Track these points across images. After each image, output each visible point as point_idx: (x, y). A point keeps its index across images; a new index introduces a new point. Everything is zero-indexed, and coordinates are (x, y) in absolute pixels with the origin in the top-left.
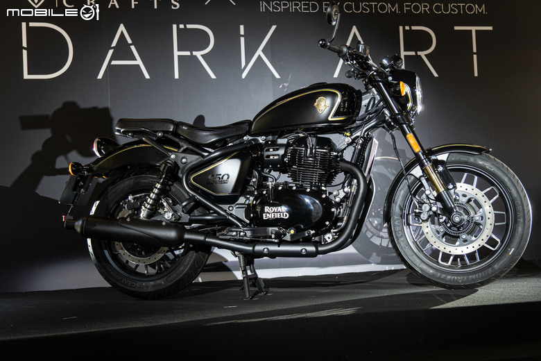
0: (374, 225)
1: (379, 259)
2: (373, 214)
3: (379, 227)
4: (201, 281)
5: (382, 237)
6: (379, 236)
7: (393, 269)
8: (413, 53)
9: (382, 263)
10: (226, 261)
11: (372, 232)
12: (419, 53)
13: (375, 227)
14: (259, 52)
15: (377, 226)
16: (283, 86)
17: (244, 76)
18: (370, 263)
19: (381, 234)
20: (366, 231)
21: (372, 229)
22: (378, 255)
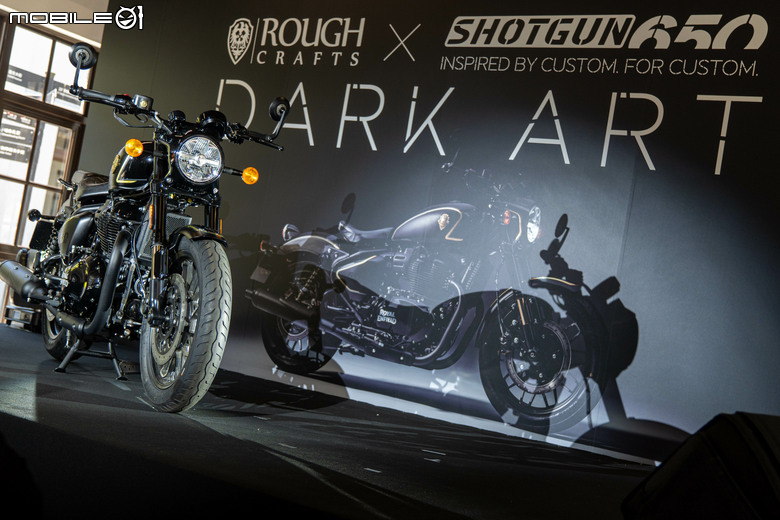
0: (519, 370)
1: (515, 419)
2: (521, 354)
3: (524, 375)
4: (313, 389)
5: (525, 390)
6: (522, 388)
7: (530, 438)
8: (624, 133)
9: (516, 426)
10: (342, 373)
11: (513, 380)
12: (633, 133)
13: (518, 374)
14: (428, 121)
15: (522, 373)
16: (447, 166)
17: (406, 150)
18: (502, 421)
19: (525, 385)
20: (507, 376)
21: (515, 376)
22: (515, 413)
